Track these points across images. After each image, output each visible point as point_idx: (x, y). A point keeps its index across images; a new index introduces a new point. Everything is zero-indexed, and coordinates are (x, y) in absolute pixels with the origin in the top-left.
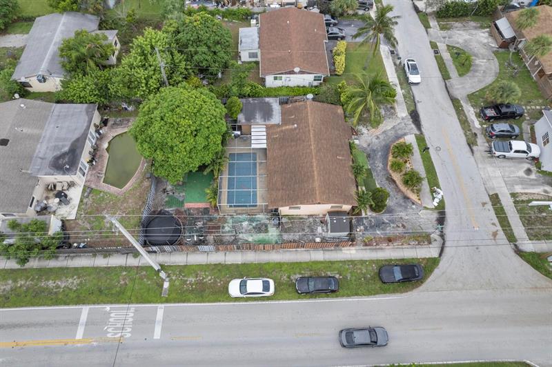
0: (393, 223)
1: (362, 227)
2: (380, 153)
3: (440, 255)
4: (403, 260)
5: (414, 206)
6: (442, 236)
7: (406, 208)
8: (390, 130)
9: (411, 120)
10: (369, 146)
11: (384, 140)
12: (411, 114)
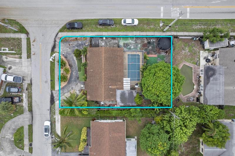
0: (73, 46)
1: (86, 44)
2: (73, 80)
3: (58, 33)
4: (73, 32)
5: (63, 53)
6: (55, 41)
7: (67, 53)
8: (66, 93)
9: (54, 99)
10: (77, 84)
11: (69, 87)
12: (54, 103)
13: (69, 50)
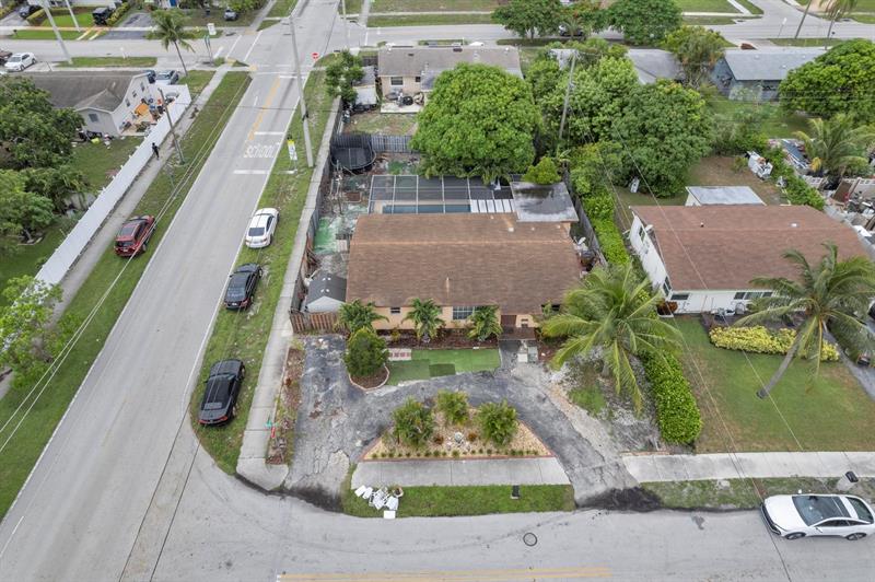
0: (326, 397)
1: (325, 346)
2: (498, 396)
5: (359, 443)
6: (281, 491)
7: (358, 427)
9: (621, 487)
10: (517, 379)
11: (537, 411)
12: (642, 490)
13: (343, 417)
